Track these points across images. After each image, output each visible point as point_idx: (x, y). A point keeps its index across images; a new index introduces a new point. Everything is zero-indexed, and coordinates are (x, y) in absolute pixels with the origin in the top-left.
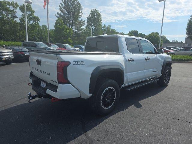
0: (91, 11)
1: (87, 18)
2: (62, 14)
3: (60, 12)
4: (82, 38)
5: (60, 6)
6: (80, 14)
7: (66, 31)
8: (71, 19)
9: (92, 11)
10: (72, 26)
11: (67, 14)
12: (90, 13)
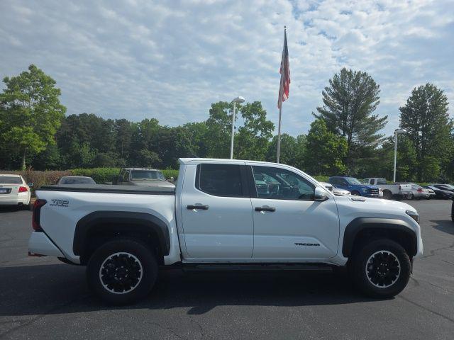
0: (414, 92)
1: (402, 110)
2: (328, 109)
3: (325, 105)
4: (377, 158)
5: (324, 94)
6: (373, 104)
7: (330, 146)
8: (349, 117)
9: (417, 89)
10: (350, 134)
11: (339, 108)
12: (411, 95)
